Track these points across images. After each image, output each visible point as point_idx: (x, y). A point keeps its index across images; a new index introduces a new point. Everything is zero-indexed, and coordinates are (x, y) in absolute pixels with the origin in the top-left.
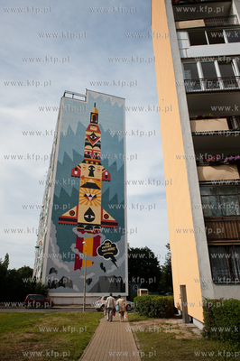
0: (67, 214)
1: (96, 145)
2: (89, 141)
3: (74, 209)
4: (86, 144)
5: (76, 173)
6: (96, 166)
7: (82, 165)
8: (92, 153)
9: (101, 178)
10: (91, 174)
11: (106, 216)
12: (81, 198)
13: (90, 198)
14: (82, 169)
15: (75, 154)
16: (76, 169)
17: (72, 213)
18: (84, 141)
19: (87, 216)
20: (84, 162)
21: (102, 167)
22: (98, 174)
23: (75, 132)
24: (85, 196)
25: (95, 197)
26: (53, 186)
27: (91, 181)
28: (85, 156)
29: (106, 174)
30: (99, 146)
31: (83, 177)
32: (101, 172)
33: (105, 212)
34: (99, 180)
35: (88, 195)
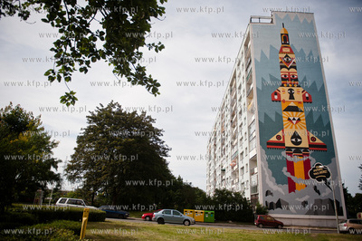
0: (274, 139)
1: (291, 67)
2: (284, 64)
3: (280, 133)
4: (282, 67)
5: (276, 97)
6: (295, 89)
7: (280, 89)
8: (289, 75)
9: (302, 101)
10: (292, 97)
11: (313, 139)
12: (285, 122)
13: (294, 122)
14: (281, 93)
15: (273, 79)
16: (276, 94)
17: (279, 137)
18: (279, 65)
19: (294, 140)
20: (282, 86)
21: (301, 89)
22: (298, 97)
23: (268, 56)
24: (289, 119)
25: (299, 120)
26: (256, 112)
27: (292, 104)
28: (283, 79)
29: (307, 95)
30: (295, 67)
31: (284, 101)
32: (301, 94)
33: (311, 135)
34: (300, 102)
35: (292, 118)
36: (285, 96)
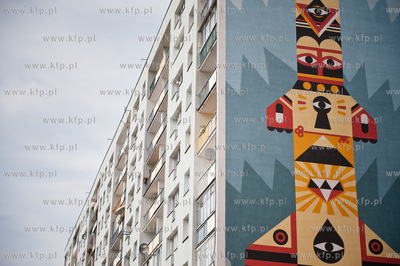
0: (267, 240)
1: (327, 35)
2: (308, 24)
3: (285, 225)
4: (301, 32)
5: (280, 117)
6: (334, 98)
7: (293, 94)
8: (320, 59)
9: (349, 133)
10: (322, 122)
11: (376, 247)
12: (302, 192)
13: (326, 193)
14: (295, 108)
15: (273, 62)
16: (279, 108)
17: (280, 236)
18: (294, 25)
20: (299, 86)
21: (350, 101)
22: (341, 123)
24: (312, 185)
25: (339, 188)
26: (221, 155)
27: (323, 142)
28: (301, 68)
29: (364, 119)
31: (301, 131)
32: (349, 115)
33: (370, 235)
34: (344, 139)
35: (319, 183)
36: (304, 116)
